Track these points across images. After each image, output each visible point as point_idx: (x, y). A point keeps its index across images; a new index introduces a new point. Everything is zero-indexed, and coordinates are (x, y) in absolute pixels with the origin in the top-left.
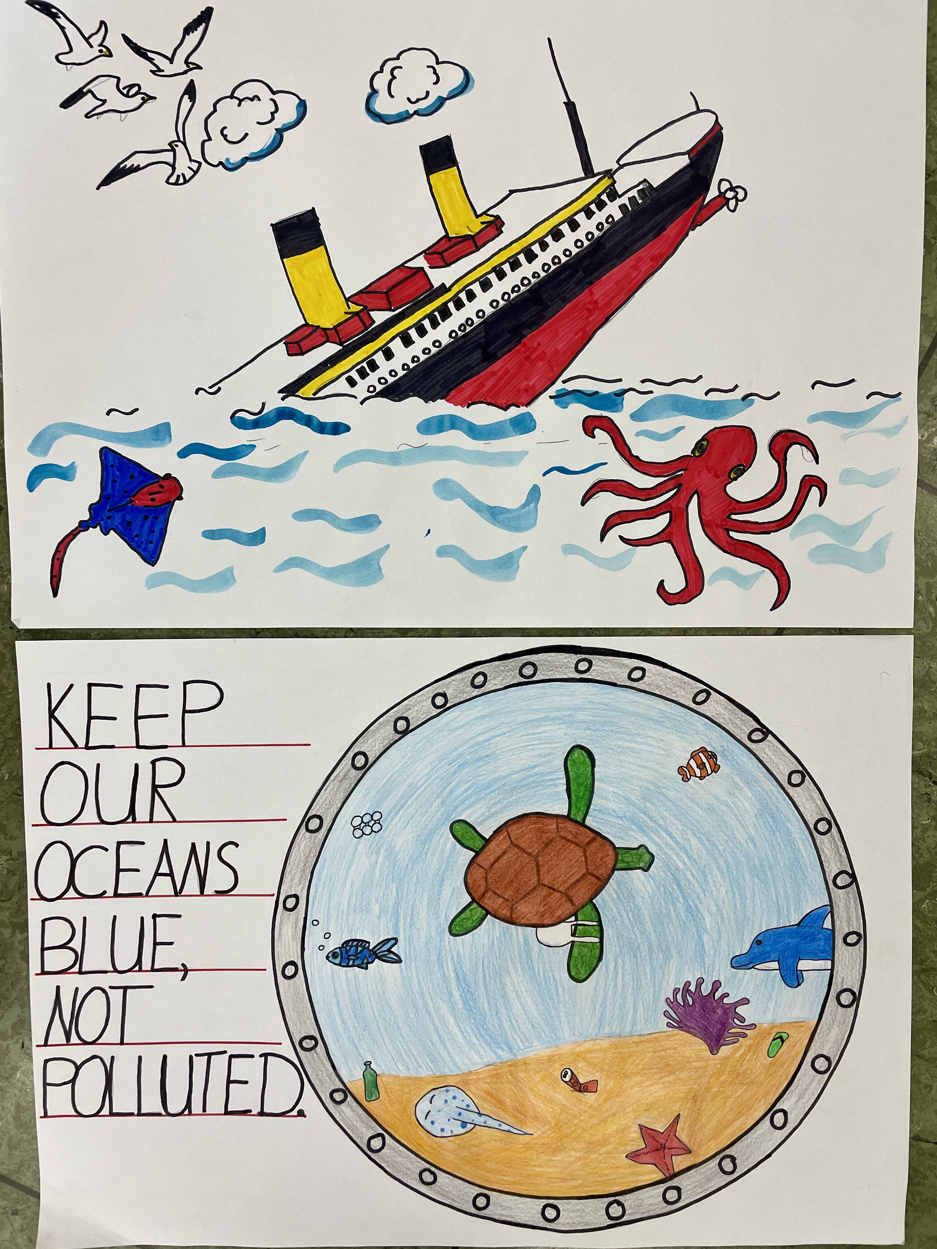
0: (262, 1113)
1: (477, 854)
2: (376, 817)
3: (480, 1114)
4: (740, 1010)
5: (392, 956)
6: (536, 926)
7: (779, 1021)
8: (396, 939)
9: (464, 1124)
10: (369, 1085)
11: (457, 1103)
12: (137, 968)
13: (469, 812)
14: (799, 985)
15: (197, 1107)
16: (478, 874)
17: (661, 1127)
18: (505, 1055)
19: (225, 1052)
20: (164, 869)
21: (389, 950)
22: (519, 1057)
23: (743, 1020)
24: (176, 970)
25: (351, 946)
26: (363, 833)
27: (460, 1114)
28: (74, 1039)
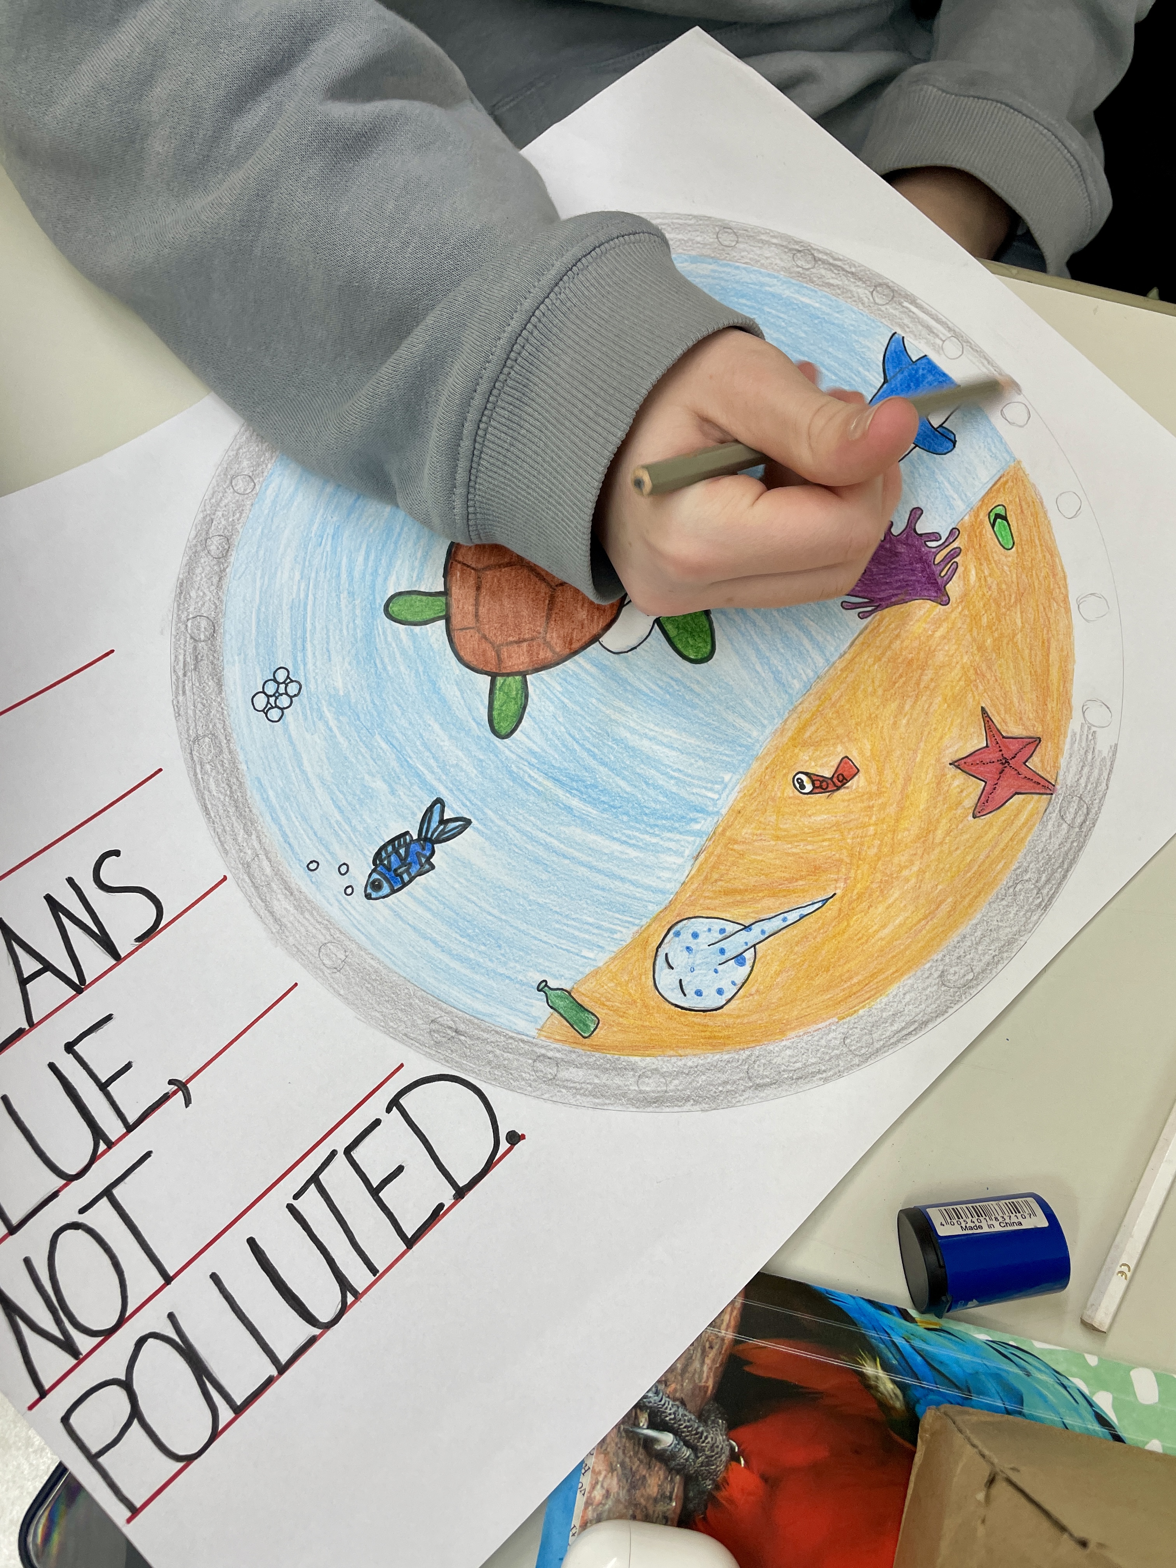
0: (460, 1193)
1: (448, 619)
2: (281, 676)
3: (746, 928)
4: (922, 527)
5: (452, 825)
6: (595, 639)
7: (975, 499)
8: (439, 801)
9: (739, 959)
10: (571, 1014)
11: (705, 939)
12: (102, 1146)
13: (393, 579)
14: (954, 443)
15: (359, 1277)
16: (469, 642)
17: (975, 742)
18: (705, 825)
19: (334, 1153)
20: (30, 966)
21: (442, 822)
22: (724, 811)
23: (936, 536)
24: (166, 1098)
25: (389, 856)
26: (282, 709)
27: (722, 951)
28: (83, 1343)
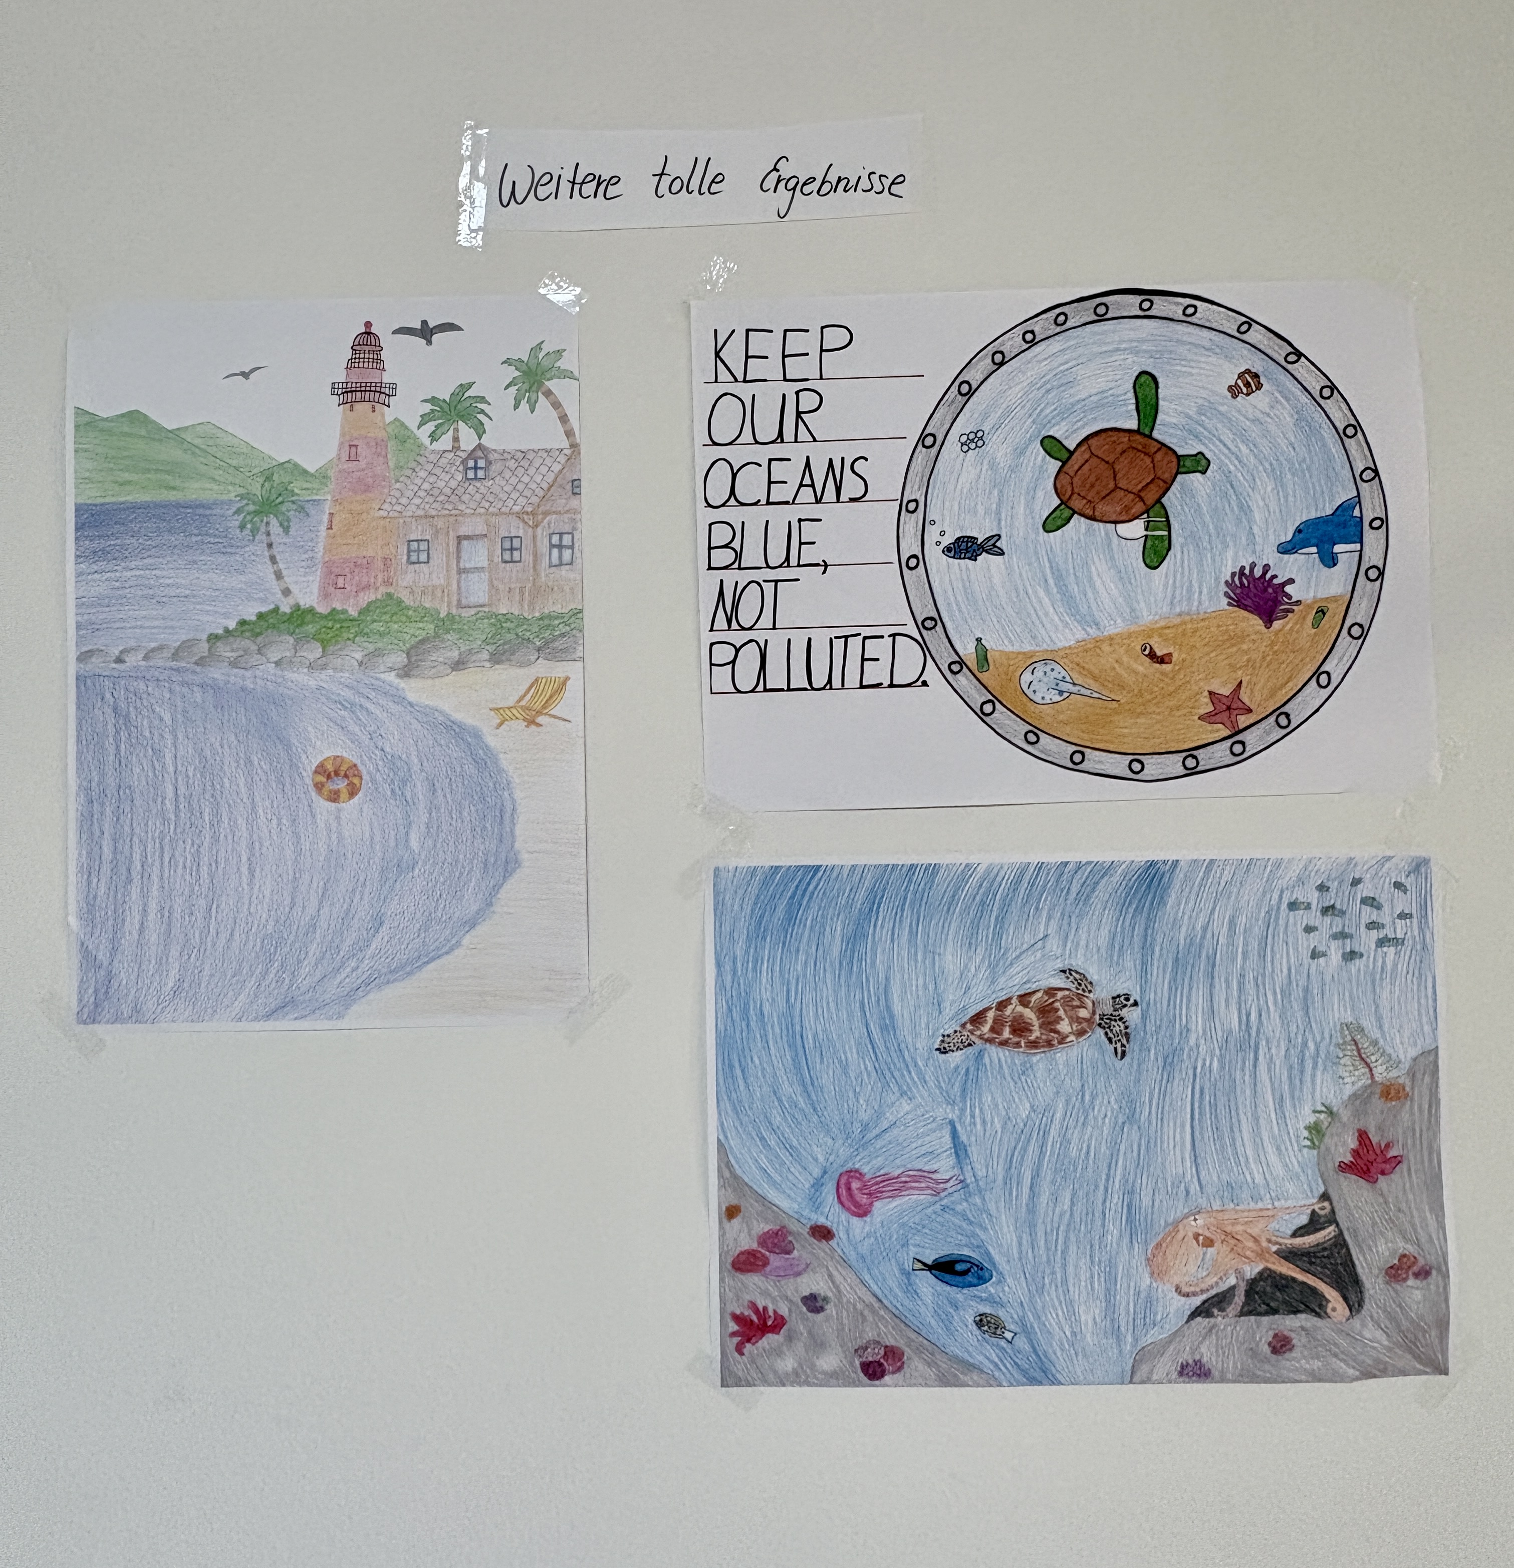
0: (892, 685)
1: (1064, 463)
2: (980, 434)
3: (1074, 684)
4: (1288, 589)
5: (996, 549)
6: (1116, 522)
7: (1320, 595)
8: (999, 536)
9: (1061, 693)
10: (981, 657)
11: (1055, 674)
12: (786, 564)
13: (1057, 428)
14: (1335, 565)
15: (837, 682)
16: (1065, 480)
17: (1226, 691)
18: (1093, 632)
19: (859, 634)
20: (808, 480)
21: (994, 545)
22: (1105, 633)
23: (1290, 597)
24: (818, 565)
25: (963, 542)
26: (969, 448)
27: (1057, 685)
28: (734, 625)
